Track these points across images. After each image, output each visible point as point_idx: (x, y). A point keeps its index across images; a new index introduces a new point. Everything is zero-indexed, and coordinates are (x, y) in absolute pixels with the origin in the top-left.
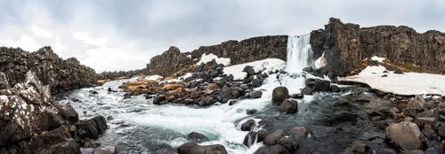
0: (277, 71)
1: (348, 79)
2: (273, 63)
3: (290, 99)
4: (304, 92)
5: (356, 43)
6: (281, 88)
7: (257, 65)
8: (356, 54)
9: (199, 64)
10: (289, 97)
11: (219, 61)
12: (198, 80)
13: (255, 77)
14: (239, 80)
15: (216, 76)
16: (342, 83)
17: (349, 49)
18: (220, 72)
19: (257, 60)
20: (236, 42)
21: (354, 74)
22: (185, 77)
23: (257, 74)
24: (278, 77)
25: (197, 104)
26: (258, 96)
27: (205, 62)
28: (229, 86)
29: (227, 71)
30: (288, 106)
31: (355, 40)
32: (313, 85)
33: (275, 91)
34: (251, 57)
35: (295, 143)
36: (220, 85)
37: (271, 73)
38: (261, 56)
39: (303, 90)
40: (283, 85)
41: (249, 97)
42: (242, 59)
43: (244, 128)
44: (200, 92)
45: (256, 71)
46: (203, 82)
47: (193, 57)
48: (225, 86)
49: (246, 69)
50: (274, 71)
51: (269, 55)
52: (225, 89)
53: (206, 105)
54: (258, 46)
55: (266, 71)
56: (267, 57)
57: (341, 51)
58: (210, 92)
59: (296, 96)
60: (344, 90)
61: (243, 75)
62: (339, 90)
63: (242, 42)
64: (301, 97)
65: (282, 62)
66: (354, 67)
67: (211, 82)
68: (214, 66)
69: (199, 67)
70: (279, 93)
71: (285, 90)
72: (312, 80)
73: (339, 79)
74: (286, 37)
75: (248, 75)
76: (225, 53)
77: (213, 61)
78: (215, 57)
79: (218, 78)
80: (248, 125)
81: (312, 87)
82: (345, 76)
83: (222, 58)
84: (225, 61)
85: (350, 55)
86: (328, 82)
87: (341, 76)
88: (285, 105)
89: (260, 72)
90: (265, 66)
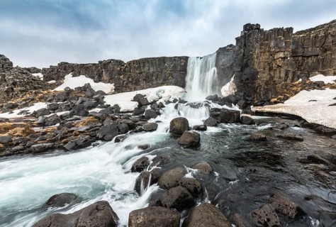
0: (175, 101)
1: (267, 108)
2: (170, 91)
3: (191, 131)
4: (207, 123)
5: (284, 58)
6: (180, 119)
7: (150, 94)
8: (283, 75)
9: (60, 89)
10: (189, 129)
11: (97, 86)
12: (59, 114)
13: (149, 107)
14: (128, 112)
15: (94, 107)
16: (257, 113)
17: (270, 69)
18: (99, 102)
19: (150, 87)
20: (120, 63)
21: (276, 103)
22: (32, 109)
23: (151, 103)
24: (176, 107)
25: (60, 148)
26: (153, 128)
27: (72, 87)
28: (114, 119)
29: (110, 100)
30: (189, 139)
31: (281, 55)
32: (218, 115)
33: (172, 123)
34: (143, 83)
35: (198, 184)
36: (100, 119)
37: (168, 102)
38: (155, 82)
39: (205, 122)
40: (183, 115)
41: (141, 130)
42: (130, 85)
43: (135, 169)
44: (65, 129)
45: (150, 100)
46: (71, 115)
47: (47, 78)
48: (108, 119)
49: (136, 98)
50: (171, 100)
51: (165, 82)
52: (108, 122)
53: (77, 148)
54: (152, 70)
55: (161, 100)
56: (162, 84)
57: (257, 73)
58: (84, 128)
59: (198, 128)
60: (260, 123)
61: (133, 105)
62: (252, 122)
63: (129, 63)
64: (204, 129)
65: (180, 89)
66: (276, 94)
67: (86, 114)
68: (89, 93)
69: (61, 93)
70: (178, 125)
71: (185, 122)
72: (217, 110)
73: (253, 109)
74: (186, 59)
75: (140, 105)
76: (105, 76)
77: (87, 87)
78: (90, 81)
79: (97, 110)
80: (140, 164)
81: (217, 117)
82: (262, 105)
83: (100, 83)
84: (107, 87)
85: (272, 78)
86: (238, 112)
87: (255, 105)
88: (185, 138)
89: (155, 102)
90: (161, 94)
